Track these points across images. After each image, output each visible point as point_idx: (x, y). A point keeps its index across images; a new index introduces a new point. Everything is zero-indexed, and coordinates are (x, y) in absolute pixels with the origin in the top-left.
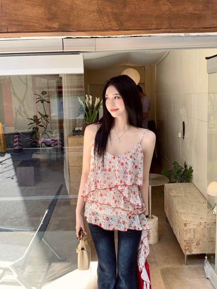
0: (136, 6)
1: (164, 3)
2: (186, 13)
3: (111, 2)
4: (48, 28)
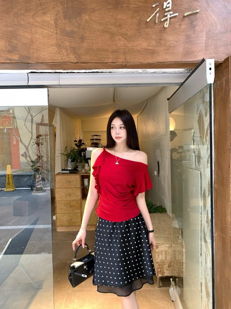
0: (93, 41)
1: (119, 39)
2: (140, 49)
3: (70, 37)
4: (8, 60)
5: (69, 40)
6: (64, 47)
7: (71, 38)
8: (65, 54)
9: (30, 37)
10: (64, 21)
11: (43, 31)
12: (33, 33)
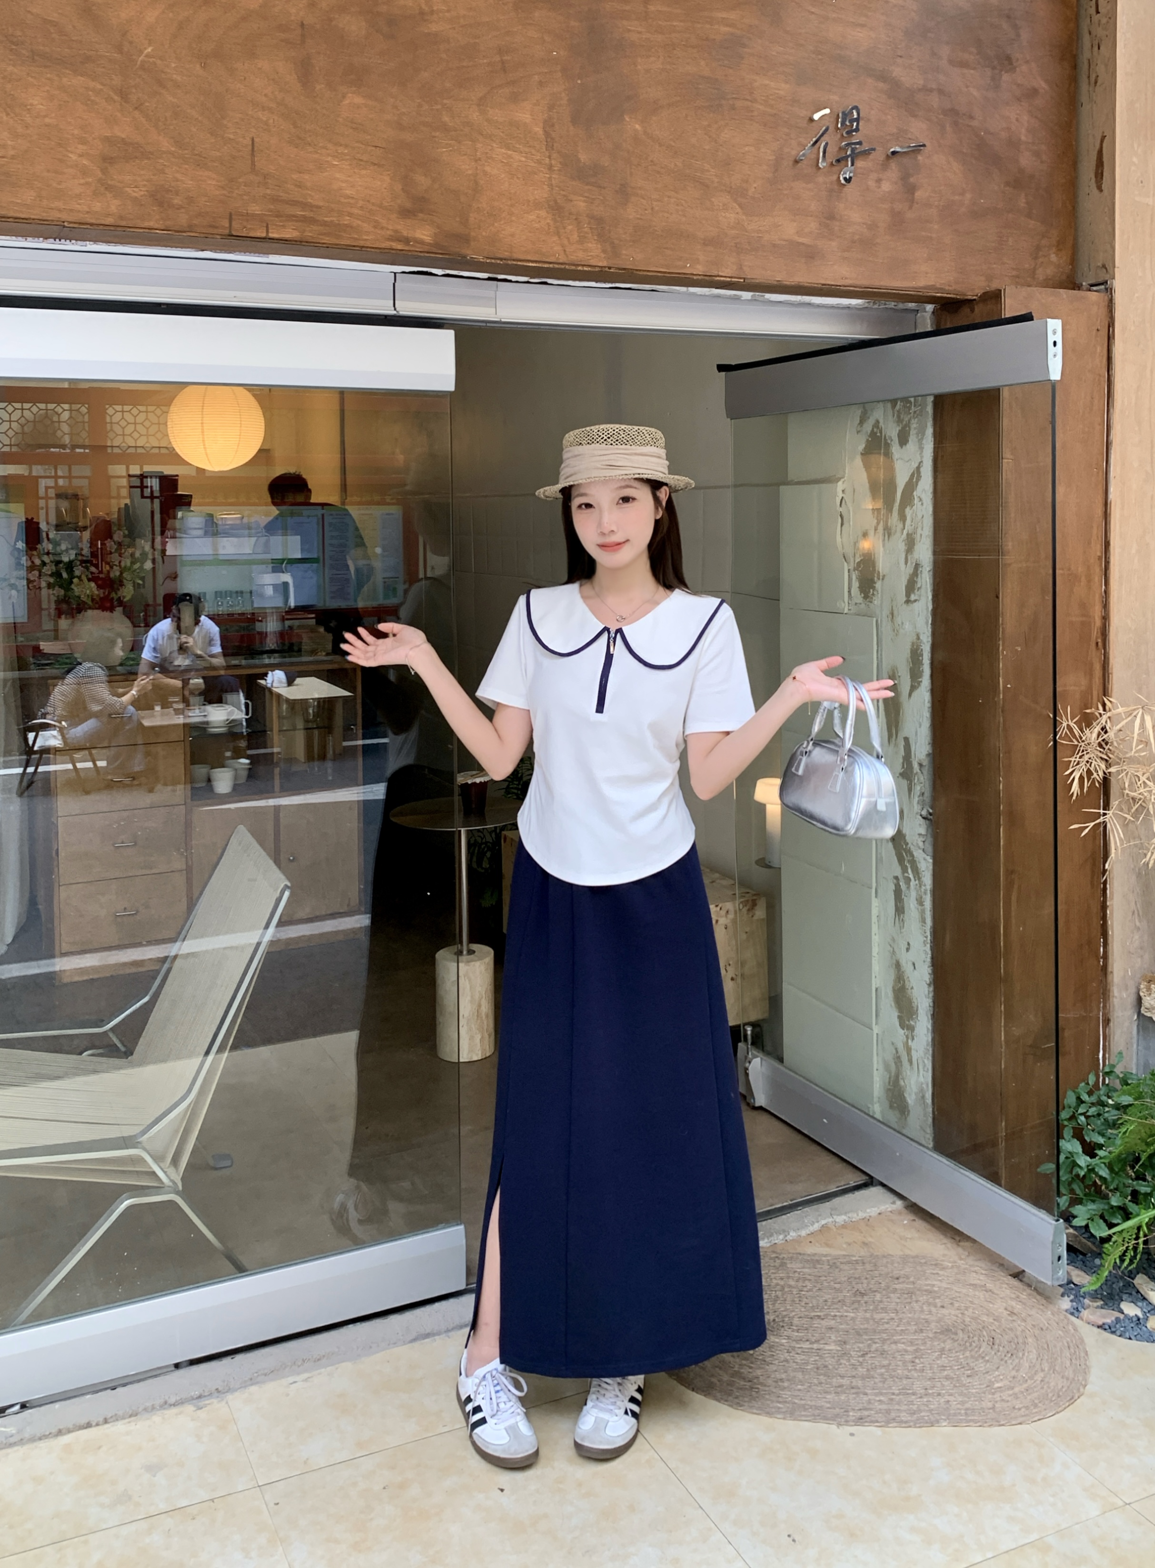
0: (655, 203)
1: (724, 205)
3: (588, 184)
4: (399, 240)
5: (586, 194)
6: (571, 214)
7: (590, 187)
8: (575, 237)
9: (470, 172)
10: (572, 128)
11: (510, 157)
12: (480, 159)
